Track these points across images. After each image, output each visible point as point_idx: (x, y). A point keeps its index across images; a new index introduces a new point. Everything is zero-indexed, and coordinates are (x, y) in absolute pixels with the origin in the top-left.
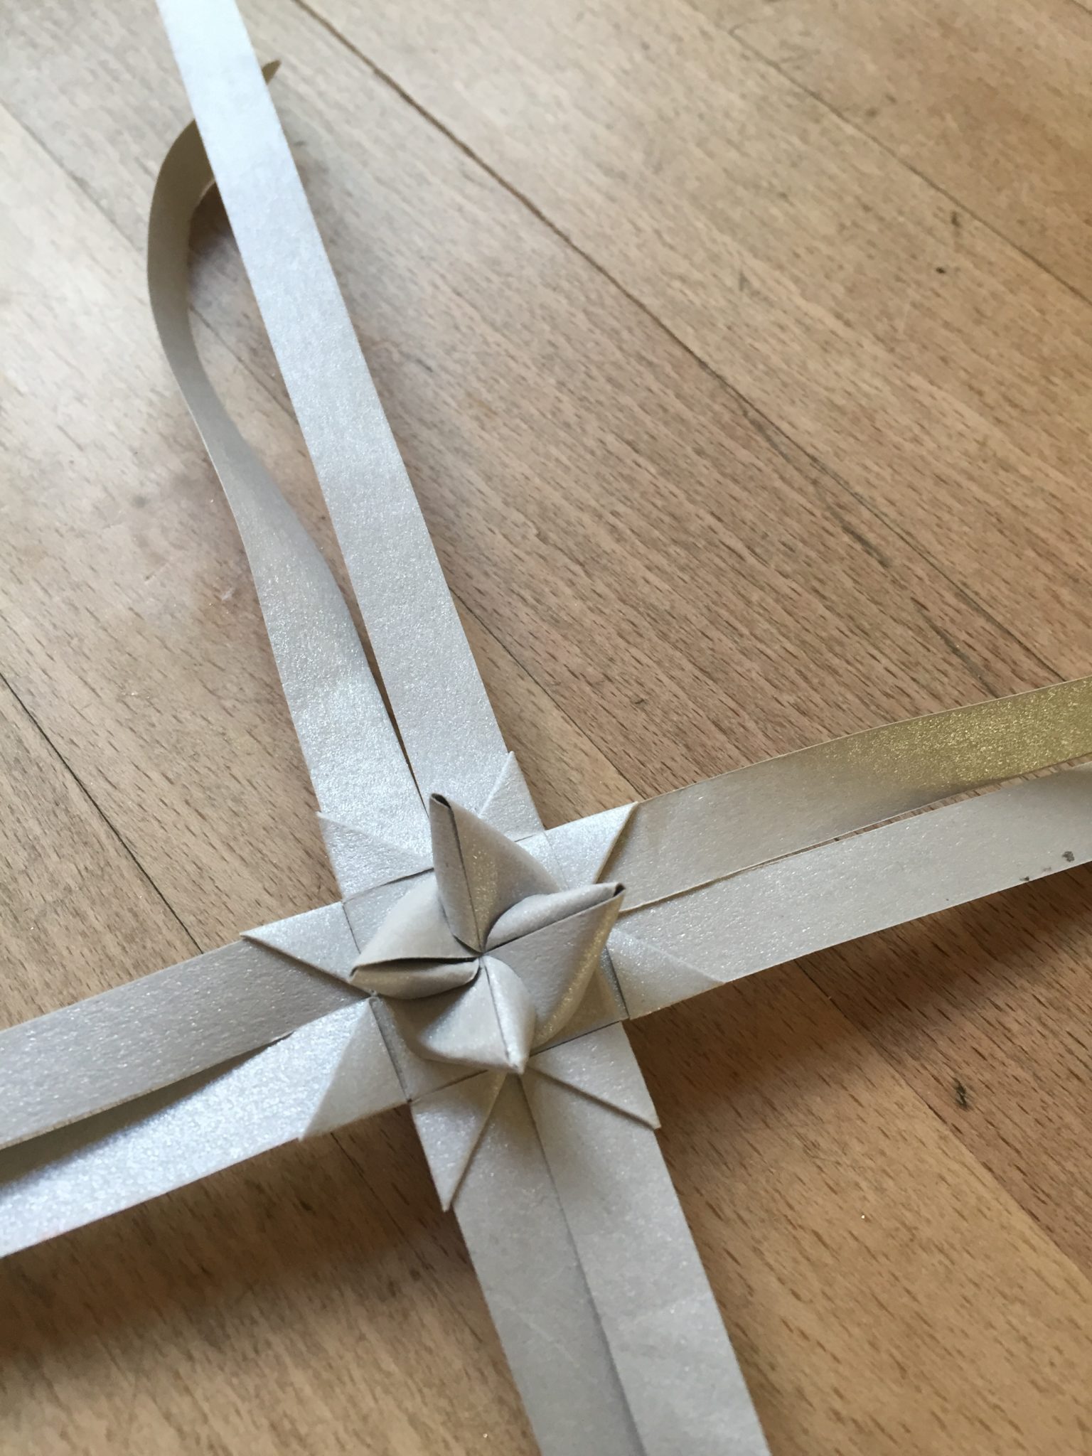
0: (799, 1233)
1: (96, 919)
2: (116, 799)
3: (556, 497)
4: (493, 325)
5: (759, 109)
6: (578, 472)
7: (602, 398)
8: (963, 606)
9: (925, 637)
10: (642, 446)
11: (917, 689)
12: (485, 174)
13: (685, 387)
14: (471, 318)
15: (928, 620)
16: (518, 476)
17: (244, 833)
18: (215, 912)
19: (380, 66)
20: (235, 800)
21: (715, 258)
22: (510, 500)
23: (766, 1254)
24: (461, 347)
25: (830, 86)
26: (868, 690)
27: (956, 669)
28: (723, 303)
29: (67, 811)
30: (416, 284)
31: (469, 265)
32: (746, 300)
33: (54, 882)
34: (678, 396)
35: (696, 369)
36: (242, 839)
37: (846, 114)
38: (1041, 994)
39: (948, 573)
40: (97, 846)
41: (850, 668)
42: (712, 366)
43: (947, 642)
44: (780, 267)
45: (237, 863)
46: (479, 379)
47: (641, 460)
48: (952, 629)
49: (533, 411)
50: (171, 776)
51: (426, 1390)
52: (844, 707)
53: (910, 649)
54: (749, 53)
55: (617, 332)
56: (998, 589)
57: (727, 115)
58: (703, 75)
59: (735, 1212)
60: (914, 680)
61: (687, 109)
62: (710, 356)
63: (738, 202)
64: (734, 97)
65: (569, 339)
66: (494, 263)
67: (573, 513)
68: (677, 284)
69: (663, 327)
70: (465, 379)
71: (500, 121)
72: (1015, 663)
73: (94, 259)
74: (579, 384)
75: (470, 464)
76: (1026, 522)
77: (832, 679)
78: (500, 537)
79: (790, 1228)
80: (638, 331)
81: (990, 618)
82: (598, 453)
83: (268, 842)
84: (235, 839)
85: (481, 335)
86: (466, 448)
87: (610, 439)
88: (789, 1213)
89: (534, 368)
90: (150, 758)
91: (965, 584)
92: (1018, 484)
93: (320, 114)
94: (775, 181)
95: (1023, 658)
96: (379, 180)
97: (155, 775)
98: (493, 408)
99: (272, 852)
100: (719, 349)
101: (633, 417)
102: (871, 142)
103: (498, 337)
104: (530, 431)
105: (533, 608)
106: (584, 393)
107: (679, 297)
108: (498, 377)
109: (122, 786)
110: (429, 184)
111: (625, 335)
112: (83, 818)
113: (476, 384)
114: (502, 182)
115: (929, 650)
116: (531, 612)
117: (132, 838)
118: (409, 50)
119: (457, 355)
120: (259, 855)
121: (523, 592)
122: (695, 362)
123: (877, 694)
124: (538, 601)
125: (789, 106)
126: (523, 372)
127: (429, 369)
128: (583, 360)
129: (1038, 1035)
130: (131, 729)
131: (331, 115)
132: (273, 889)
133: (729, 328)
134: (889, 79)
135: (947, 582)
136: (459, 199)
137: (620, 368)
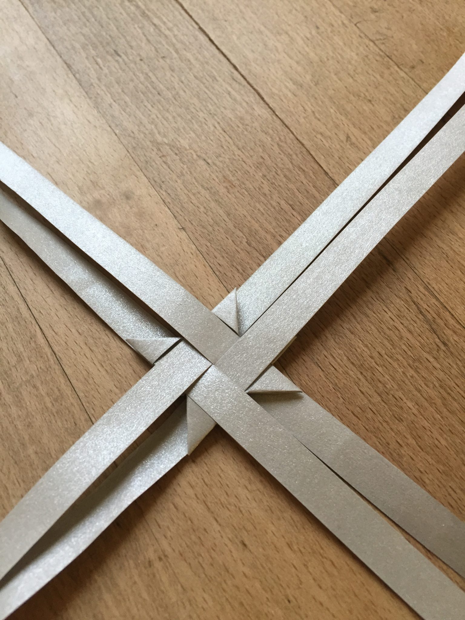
0: (325, 560)
1: (43, 390)
2: (56, 339)
3: (256, 226)
4: (237, 146)
5: (364, 60)
6: (267, 216)
7: (281, 184)
8: (426, 293)
9: (409, 305)
10: (296, 207)
11: (403, 328)
12: (242, 79)
13: (318, 182)
14: (229, 143)
15: (411, 297)
16: (241, 215)
17: (108, 359)
18: (93, 392)
19: (202, 26)
20: (106, 345)
21: (337, 126)
22: (236, 225)
23: (310, 567)
24: (223, 155)
25: (395, 52)
26: (381, 325)
27: (420, 320)
28: (338, 146)
29: (35, 342)
30: (206, 124)
31: (231, 119)
32: (348, 146)
33: (27, 373)
34: (314, 187)
35: (323, 176)
36: (107, 362)
37: (401, 67)
38: (440, 468)
39: (422, 277)
40: (46, 358)
41: (375, 315)
42: (330, 174)
43: (418, 308)
44: (365, 133)
45: (104, 373)
46: (229, 170)
47: (294, 213)
48: (421, 303)
49: (251, 187)
50: (80, 331)
51: (160, 609)
52: (370, 332)
53: (402, 310)
54: (362, 35)
55: (291, 155)
56: (443, 287)
57: (350, 62)
58: (341, 44)
59: (299, 548)
60: (402, 323)
61: (333, 57)
62: (330, 170)
63: (350, 102)
64: (353, 54)
65: (270, 156)
66: (241, 119)
67: (262, 233)
68: (319, 136)
69: (311, 155)
70: (223, 169)
71: (251, 56)
72: (446, 321)
73: (71, 101)
74: (272, 177)
75: (221, 207)
76: (458, 258)
77: (366, 319)
78: (231, 241)
79: (320, 557)
80: (300, 156)
81: (437, 299)
82: (277, 208)
83: (118, 365)
84: (104, 362)
85: (232, 151)
86: (220, 200)
87: (283, 203)
88: (322, 551)
89: (253, 168)
90: (72, 323)
91: (429, 283)
92: (457, 241)
93: (174, 45)
94: (367, 94)
95: (450, 319)
96: (195, 77)
97: (74, 330)
98: (234, 184)
99: (119, 369)
100: (334, 167)
101: (294, 194)
102: (411, 80)
103: (240, 152)
104: (249, 196)
105: (242, 274)
106: (273, 181)
107: (319, 142)
108: (237, 170)
109: (59, 334)
110: (217, 81)
111: (294, 157)
112: (41, 345)
113: (228, 173)
114: (248, 83)
115: (410, 311)
116: (240, 276)
117: (61, 357)
118: (215, 19)
119: (221, 159)
120: (114, 370)
121: (238, 267)
122: (323, 172)
123: (385, 328)
124: (244, 271)
125: (377, 61)
126: (248, 169)
127: (208, 163)
128: (275, 166)
129: (437, 486)
130: (66, 309)
131: (179, 46)
132: (118, 385)
133: (339, 158)
134: (422, 52)
135: (421, 282)
136: (230, 89)
137: (290, 171)
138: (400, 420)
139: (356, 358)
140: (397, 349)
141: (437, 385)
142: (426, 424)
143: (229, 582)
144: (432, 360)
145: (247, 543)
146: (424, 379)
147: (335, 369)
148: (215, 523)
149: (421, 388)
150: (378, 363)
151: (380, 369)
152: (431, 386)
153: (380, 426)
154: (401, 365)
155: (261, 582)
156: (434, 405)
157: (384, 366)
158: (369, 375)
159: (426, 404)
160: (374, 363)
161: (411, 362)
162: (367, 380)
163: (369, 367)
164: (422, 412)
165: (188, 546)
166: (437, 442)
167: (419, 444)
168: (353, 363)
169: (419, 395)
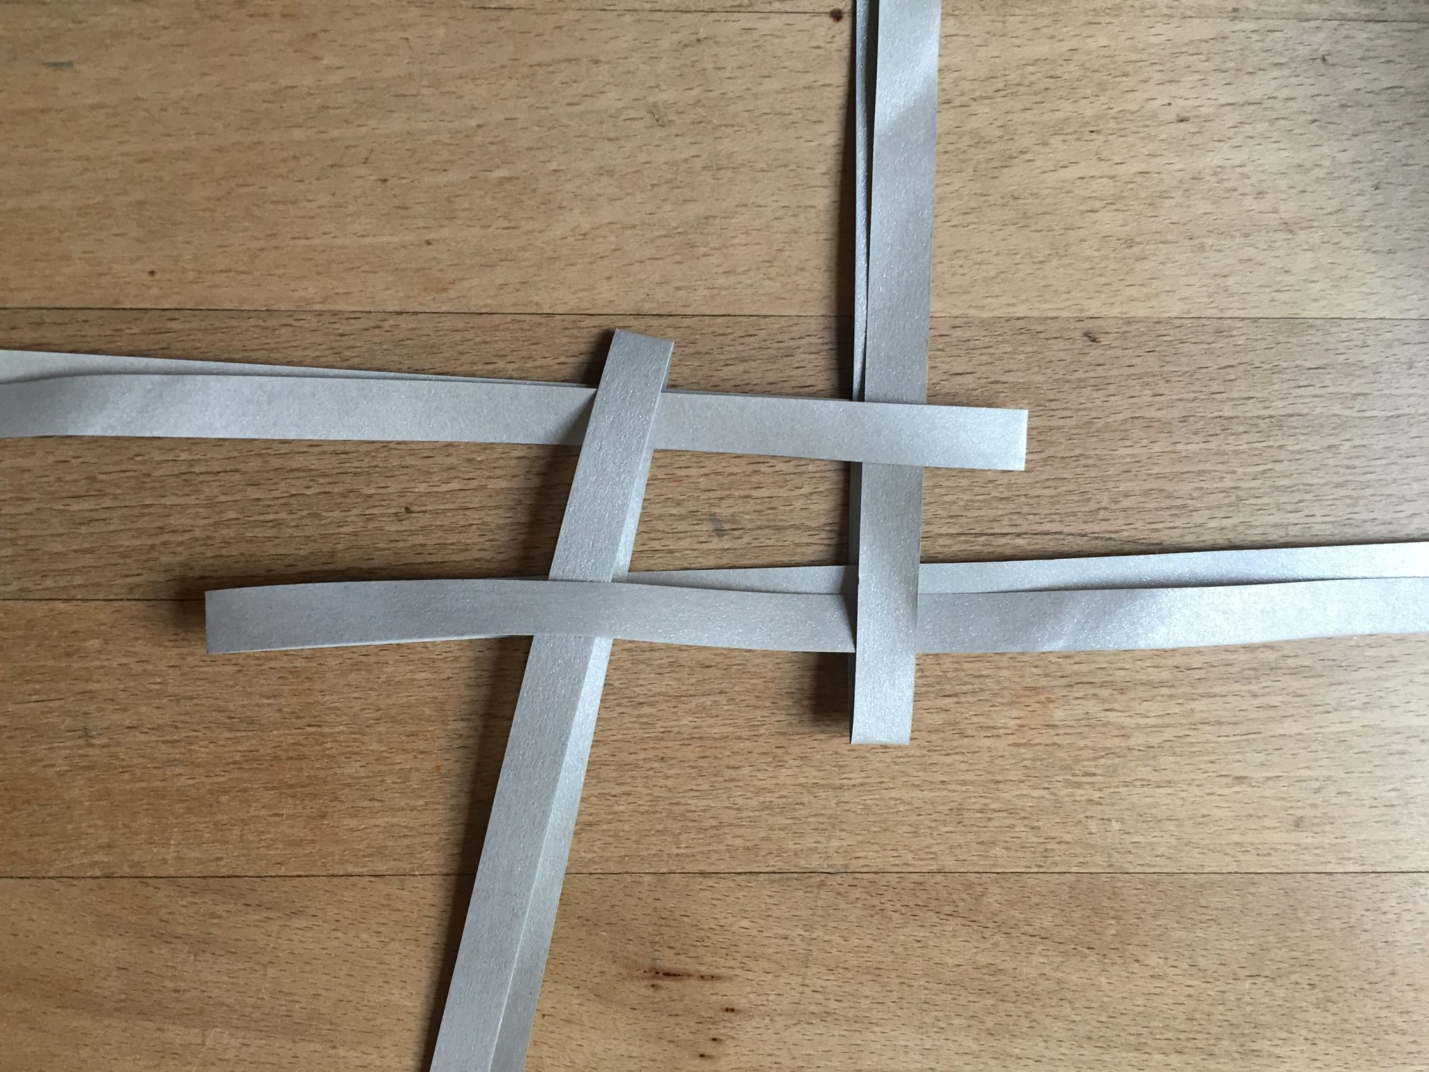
138: (1184, 420)
139: (1295, 424)
140: (1268, 490)
141: (1189, 502)
142: (1157, 448)
143: (1157, 76)
144: (1225, 522)
145: (1183, 125)
146: (1209, 491)
147: (1299, 387)
148: (1230, 101)
149: (1202, 478)
150: (1269, 449)
151: (1259, 445)
152: (1195, 494)
153: (1194, 389)
154: (1246, 477)
155: (1133, 113)
156: (1171, 477)
157: (1260, 454)
158: (1263, 425)
159: (1179, 468)
160: (1271, 443)
161: (1240, 493)
162: (1258, 417)
163: (1271, 433)
164: (1172, 456)
165: (1227, 51)
166: (1128, 443)
167: (1141, 420)
168: (1291, 416)
169: (1195, 469)
